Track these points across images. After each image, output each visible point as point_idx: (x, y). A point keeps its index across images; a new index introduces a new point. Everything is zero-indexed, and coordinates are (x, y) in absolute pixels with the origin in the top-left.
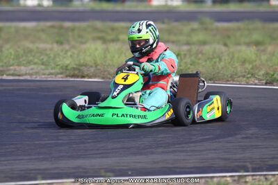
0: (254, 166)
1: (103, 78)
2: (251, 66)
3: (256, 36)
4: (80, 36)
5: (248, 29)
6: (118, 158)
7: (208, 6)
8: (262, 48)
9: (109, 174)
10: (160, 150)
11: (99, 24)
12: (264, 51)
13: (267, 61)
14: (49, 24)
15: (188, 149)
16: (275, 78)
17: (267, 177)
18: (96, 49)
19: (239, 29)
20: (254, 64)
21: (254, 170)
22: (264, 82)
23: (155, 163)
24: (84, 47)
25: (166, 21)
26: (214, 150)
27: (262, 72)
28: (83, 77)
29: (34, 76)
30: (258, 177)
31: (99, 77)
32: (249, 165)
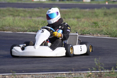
0: (75, 69)
1: (12, 31)
2: (75, 27)
3: (77, 15)
4: (3, 14)
5: (74, 12)
6: (18, 65)
7: (57, 2)
8: (79, 20)
9: (14, 72)
10: (36, 62)
11: (11, 9)
12: (80, 21)
13: (81, 25)
15: (48, 62)
16: (85, 33)
17: (81, 74)
18: (10, 19)
19: (70, 12)
20: (76, 26)
21: (75, 71)
22: (80, 34)
23: (34, 67)
24: (4, 18)
25: (39, 8)
26: (59, 62)
27: (79, 30)
28: (4, 31)
30: (77, 74)
31: (11, 31)
32: (73, 69)
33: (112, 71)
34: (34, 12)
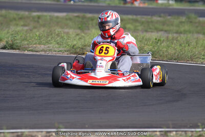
14: (76, 14)
25: (162, 15)
29: (48, 53)
34: (152, 22)
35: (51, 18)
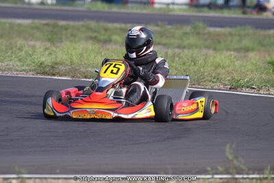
33: (265, 176)
35: (11, 26)
